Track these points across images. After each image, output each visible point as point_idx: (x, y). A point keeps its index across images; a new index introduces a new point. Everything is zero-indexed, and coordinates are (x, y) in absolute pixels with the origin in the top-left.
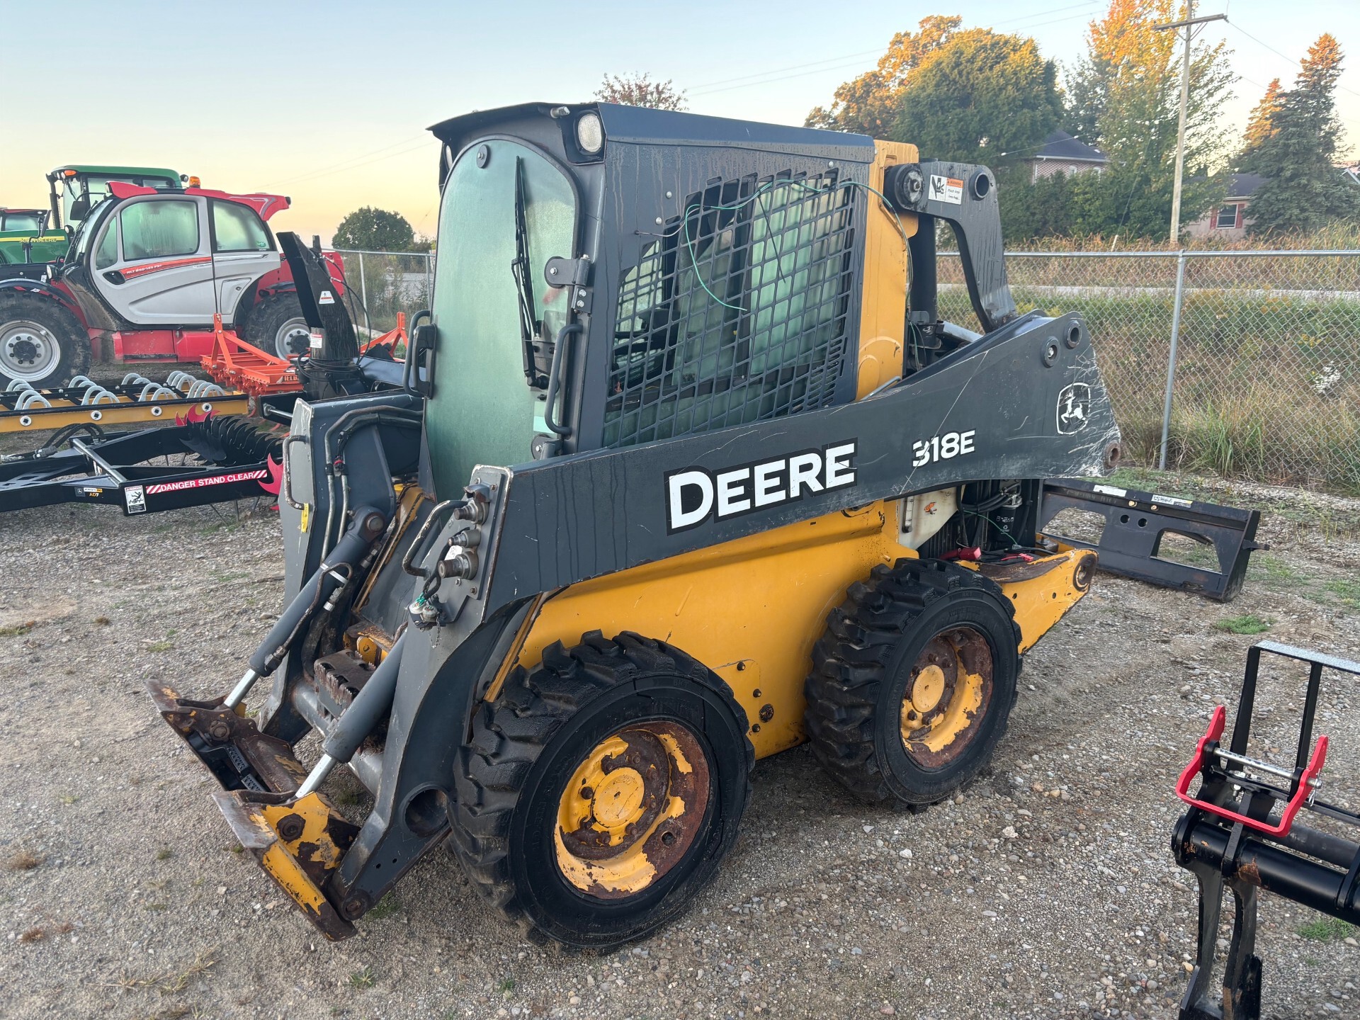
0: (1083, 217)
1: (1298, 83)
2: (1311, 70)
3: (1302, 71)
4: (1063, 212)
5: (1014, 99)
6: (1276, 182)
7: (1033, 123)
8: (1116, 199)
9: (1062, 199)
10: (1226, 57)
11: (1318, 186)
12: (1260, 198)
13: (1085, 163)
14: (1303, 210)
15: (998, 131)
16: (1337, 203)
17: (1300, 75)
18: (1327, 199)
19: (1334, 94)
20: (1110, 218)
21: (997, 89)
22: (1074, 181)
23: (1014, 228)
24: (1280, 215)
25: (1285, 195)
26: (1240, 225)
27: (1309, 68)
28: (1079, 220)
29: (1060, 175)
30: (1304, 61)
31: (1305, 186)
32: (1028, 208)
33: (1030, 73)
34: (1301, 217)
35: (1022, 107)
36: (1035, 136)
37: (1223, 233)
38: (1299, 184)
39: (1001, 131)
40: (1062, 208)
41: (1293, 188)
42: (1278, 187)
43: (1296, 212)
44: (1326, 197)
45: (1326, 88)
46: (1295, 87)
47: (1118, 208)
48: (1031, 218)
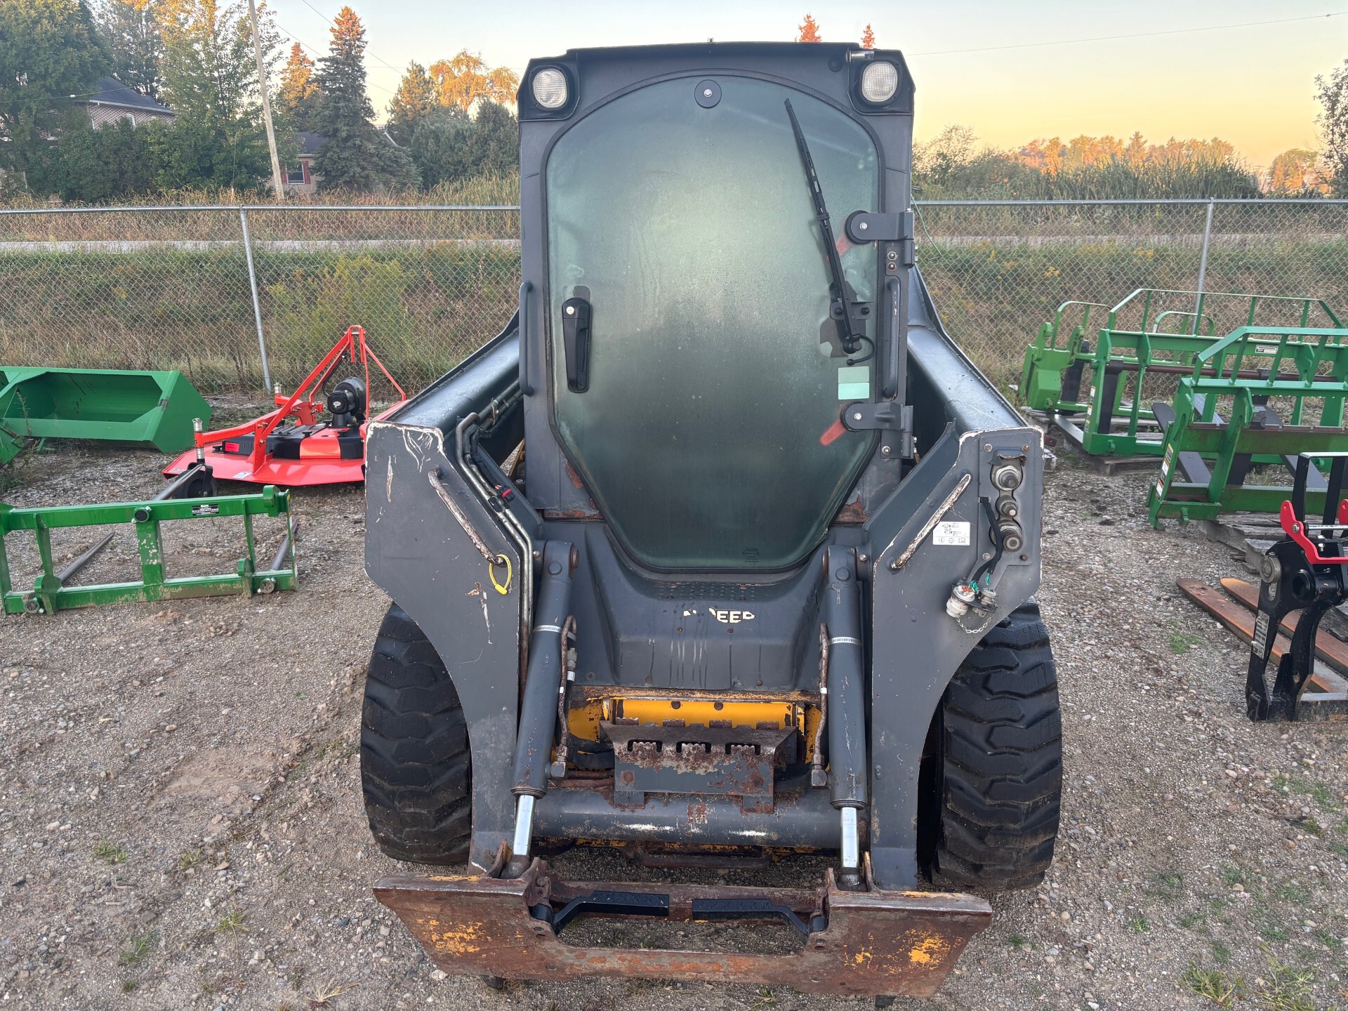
0: (164, 168)
1: (332, 50)
2: (341, 39)
3: (333, 39)
4: (140, 163)
5: (54, 35)
6: (334, 142)
7: (83, 64)
8: (196, 150)
9: (136, 148)
10: (270, 17)
11: (371, 147)
12: (324, 155)
13: (141, 111)
14: (363, 169)
15: (43, 70)
16: (388, 163)
17: (333, 43)
18: (380, 159)
19: (364, 63)
20: (193, 170)
21: (29, 21)
22: (142, 129)
23: (88, 179)
24: (345, 172)
25: (346, 154)
26: (308, 181)
27: (339, 36)
28: (161, 171)
29: (126, 122)
30: (333, 30)
31: (360, 147)
32: (99, 157)
33: (65, 8)
34: (363, 174)
35: (65, 45)
36: (87, 79)
37: (296, 188)
38: (355, 144)
39: (46, 69)
40: (138, 158)
41: (350, 148)
42: (338, 146)
43: (358, 170)
44: (380, 157)
45: (358, 57)
46: (331, 54)
47: (199, 161)
48: (105, 168)
